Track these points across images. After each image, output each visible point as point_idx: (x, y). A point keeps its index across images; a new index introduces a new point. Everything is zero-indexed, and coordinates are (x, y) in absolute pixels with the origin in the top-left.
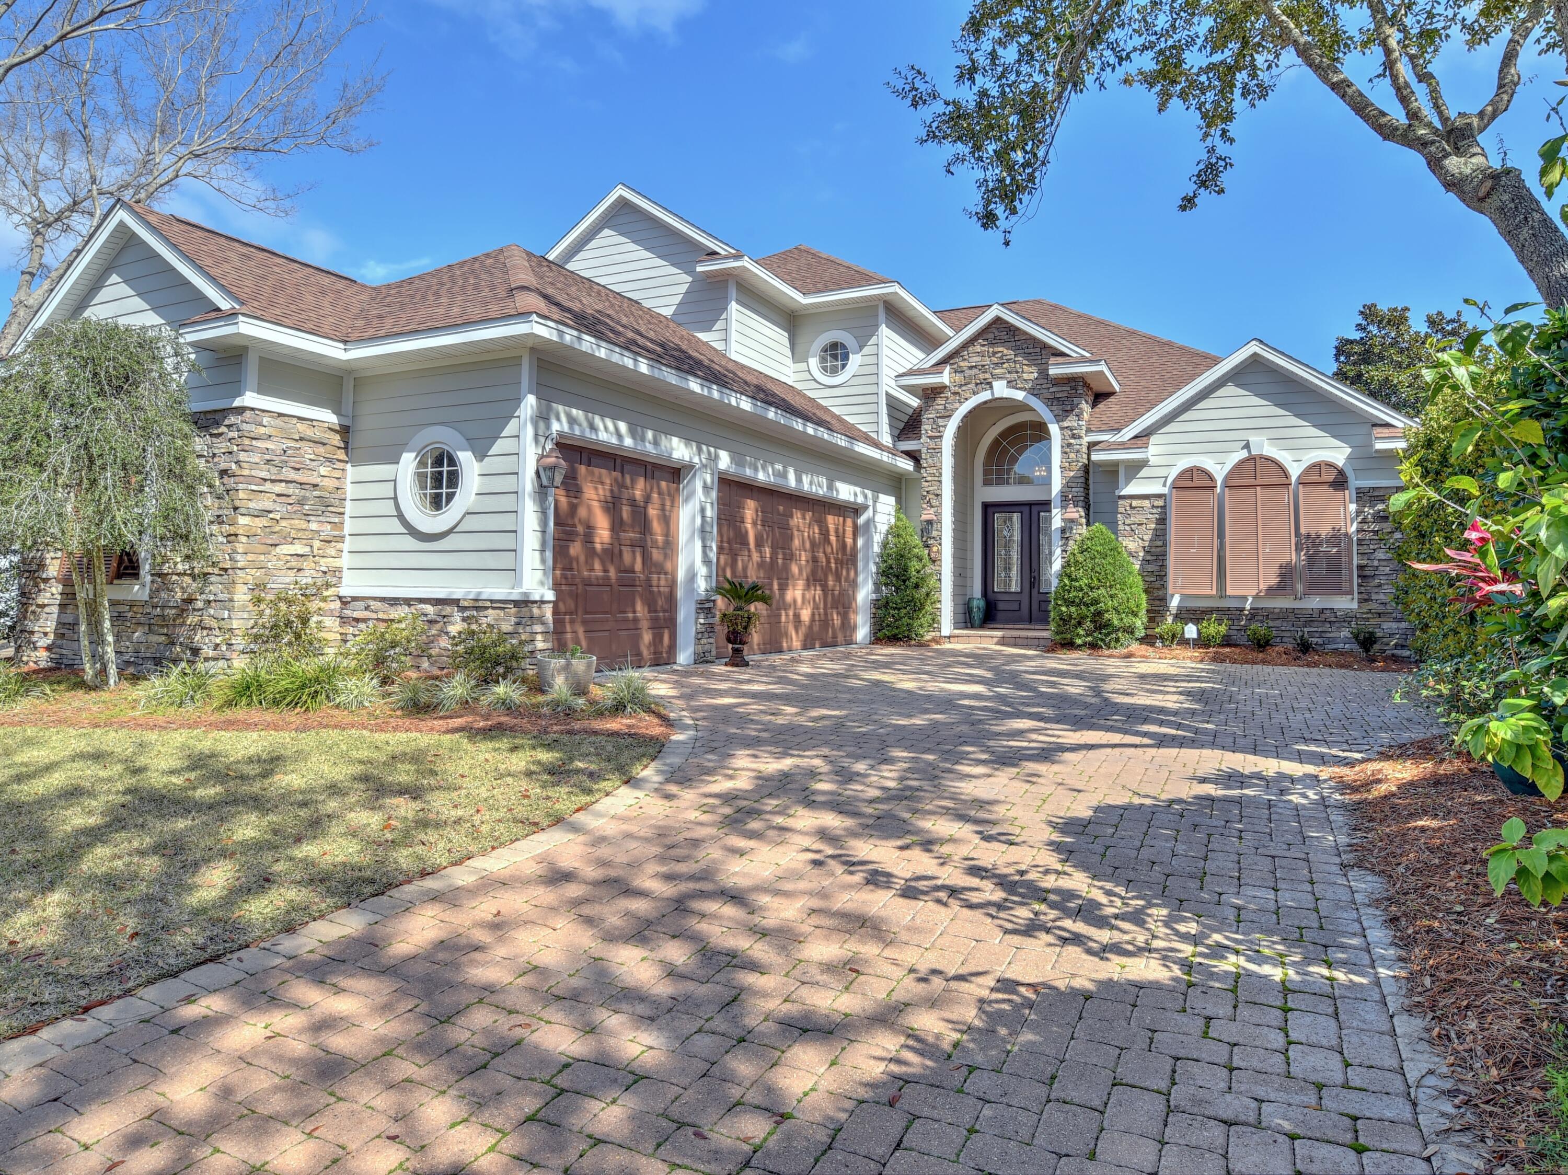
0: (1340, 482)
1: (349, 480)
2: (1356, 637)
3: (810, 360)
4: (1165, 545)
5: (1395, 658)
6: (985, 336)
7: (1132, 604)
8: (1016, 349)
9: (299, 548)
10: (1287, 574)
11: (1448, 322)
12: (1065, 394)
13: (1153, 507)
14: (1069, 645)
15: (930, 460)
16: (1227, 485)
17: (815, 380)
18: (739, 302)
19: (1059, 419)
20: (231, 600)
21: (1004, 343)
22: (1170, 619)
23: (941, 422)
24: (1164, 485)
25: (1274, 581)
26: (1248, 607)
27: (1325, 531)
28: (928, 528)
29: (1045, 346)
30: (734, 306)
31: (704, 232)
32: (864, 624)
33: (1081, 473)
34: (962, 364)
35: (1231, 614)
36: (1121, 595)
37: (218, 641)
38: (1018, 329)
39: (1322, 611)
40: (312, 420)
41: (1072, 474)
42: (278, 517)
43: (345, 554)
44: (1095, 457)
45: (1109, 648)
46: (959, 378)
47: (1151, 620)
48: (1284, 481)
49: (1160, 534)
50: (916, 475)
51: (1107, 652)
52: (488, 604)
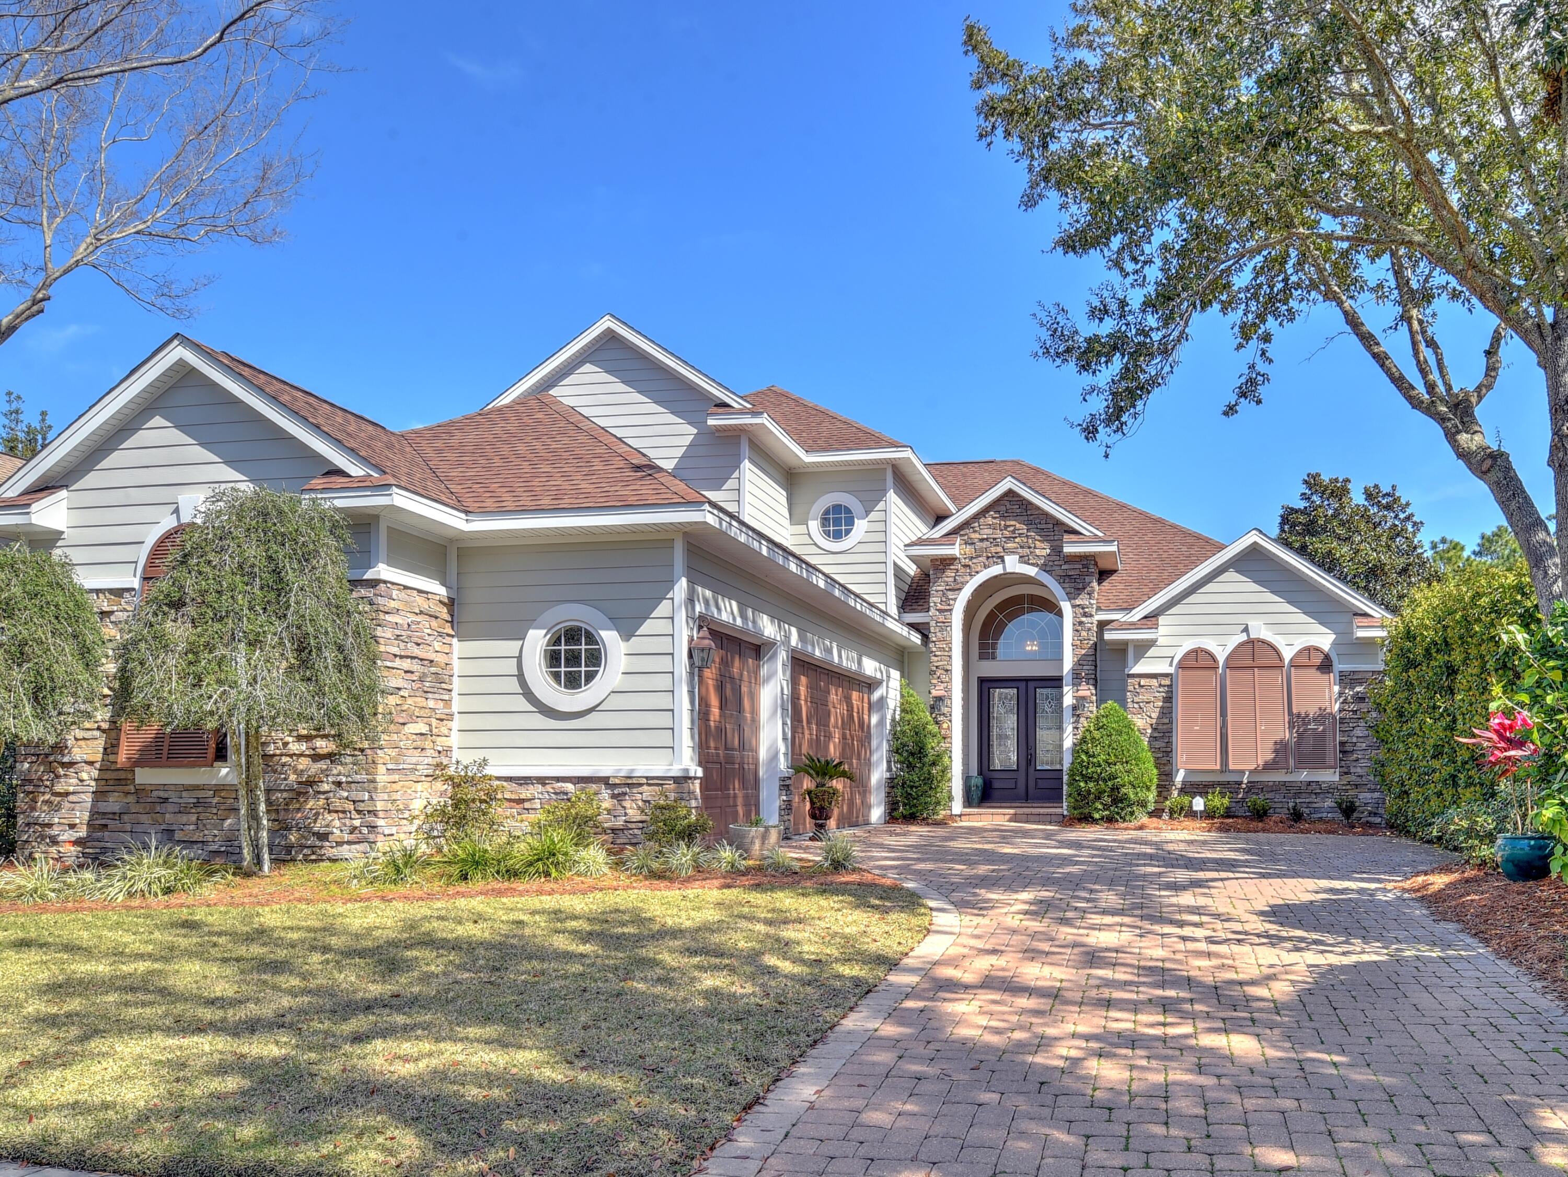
0: (1326, 666)
1: (455, 655)
2: (1339, 805)
3: (810, 523)
4: (1171, 722)
5: (1370, 825)
6: (997, 508)
7: (1146, 779)
8: (1029, 523)
9: (422, 727)
10: (1281, 748)
11: (1384, 496)
12: (1077, 572)
13: (1160, 685)
14: (1086, 819)
15: (939, 634)
16: (1227, 666)
17: (815, 544)
18: (752, 461)
19: (1071, 597)
20: (373, 781)
21: (1016, 517)
22: (1175, 793)
23: (951, 595)
24: (1171, 665)
25: (1270, 756)
26: (1245, 781)
27: (1313, 711)
28: (937, 705)
29: (1058, 523)
30: (746, 464)
31: (713, 380)
32: (879, 805)
33: (1092, 652)
34: (973, 536)
35: (1229, 787)
36: (1136, 770)
37: (357, 823)
38: (1030, 503)
39: (1309, 783)
40: (427, 593)
41: (1083, 652)
42: (406, 695)
43: (454, 733)
44: (1108, 636)
45: (1125, 820)
46: (969, 549)
47: (1160, 794)
48: (1277, 662)
49: (1167, 711)
50: (923, 649)
51: (1123, 825)
52: (645, 781)
